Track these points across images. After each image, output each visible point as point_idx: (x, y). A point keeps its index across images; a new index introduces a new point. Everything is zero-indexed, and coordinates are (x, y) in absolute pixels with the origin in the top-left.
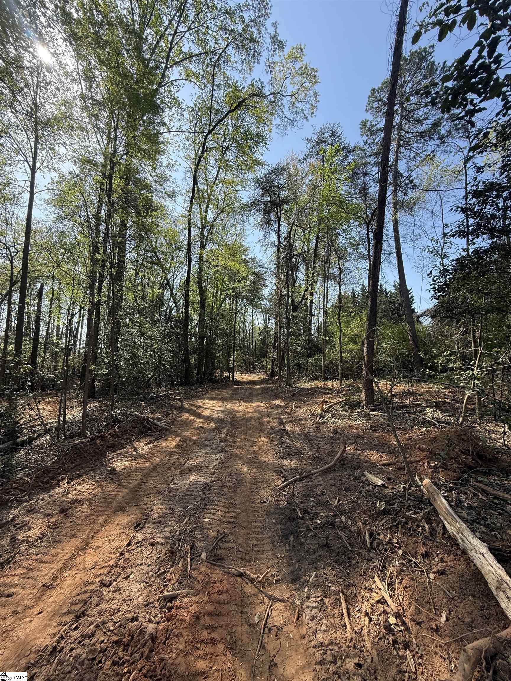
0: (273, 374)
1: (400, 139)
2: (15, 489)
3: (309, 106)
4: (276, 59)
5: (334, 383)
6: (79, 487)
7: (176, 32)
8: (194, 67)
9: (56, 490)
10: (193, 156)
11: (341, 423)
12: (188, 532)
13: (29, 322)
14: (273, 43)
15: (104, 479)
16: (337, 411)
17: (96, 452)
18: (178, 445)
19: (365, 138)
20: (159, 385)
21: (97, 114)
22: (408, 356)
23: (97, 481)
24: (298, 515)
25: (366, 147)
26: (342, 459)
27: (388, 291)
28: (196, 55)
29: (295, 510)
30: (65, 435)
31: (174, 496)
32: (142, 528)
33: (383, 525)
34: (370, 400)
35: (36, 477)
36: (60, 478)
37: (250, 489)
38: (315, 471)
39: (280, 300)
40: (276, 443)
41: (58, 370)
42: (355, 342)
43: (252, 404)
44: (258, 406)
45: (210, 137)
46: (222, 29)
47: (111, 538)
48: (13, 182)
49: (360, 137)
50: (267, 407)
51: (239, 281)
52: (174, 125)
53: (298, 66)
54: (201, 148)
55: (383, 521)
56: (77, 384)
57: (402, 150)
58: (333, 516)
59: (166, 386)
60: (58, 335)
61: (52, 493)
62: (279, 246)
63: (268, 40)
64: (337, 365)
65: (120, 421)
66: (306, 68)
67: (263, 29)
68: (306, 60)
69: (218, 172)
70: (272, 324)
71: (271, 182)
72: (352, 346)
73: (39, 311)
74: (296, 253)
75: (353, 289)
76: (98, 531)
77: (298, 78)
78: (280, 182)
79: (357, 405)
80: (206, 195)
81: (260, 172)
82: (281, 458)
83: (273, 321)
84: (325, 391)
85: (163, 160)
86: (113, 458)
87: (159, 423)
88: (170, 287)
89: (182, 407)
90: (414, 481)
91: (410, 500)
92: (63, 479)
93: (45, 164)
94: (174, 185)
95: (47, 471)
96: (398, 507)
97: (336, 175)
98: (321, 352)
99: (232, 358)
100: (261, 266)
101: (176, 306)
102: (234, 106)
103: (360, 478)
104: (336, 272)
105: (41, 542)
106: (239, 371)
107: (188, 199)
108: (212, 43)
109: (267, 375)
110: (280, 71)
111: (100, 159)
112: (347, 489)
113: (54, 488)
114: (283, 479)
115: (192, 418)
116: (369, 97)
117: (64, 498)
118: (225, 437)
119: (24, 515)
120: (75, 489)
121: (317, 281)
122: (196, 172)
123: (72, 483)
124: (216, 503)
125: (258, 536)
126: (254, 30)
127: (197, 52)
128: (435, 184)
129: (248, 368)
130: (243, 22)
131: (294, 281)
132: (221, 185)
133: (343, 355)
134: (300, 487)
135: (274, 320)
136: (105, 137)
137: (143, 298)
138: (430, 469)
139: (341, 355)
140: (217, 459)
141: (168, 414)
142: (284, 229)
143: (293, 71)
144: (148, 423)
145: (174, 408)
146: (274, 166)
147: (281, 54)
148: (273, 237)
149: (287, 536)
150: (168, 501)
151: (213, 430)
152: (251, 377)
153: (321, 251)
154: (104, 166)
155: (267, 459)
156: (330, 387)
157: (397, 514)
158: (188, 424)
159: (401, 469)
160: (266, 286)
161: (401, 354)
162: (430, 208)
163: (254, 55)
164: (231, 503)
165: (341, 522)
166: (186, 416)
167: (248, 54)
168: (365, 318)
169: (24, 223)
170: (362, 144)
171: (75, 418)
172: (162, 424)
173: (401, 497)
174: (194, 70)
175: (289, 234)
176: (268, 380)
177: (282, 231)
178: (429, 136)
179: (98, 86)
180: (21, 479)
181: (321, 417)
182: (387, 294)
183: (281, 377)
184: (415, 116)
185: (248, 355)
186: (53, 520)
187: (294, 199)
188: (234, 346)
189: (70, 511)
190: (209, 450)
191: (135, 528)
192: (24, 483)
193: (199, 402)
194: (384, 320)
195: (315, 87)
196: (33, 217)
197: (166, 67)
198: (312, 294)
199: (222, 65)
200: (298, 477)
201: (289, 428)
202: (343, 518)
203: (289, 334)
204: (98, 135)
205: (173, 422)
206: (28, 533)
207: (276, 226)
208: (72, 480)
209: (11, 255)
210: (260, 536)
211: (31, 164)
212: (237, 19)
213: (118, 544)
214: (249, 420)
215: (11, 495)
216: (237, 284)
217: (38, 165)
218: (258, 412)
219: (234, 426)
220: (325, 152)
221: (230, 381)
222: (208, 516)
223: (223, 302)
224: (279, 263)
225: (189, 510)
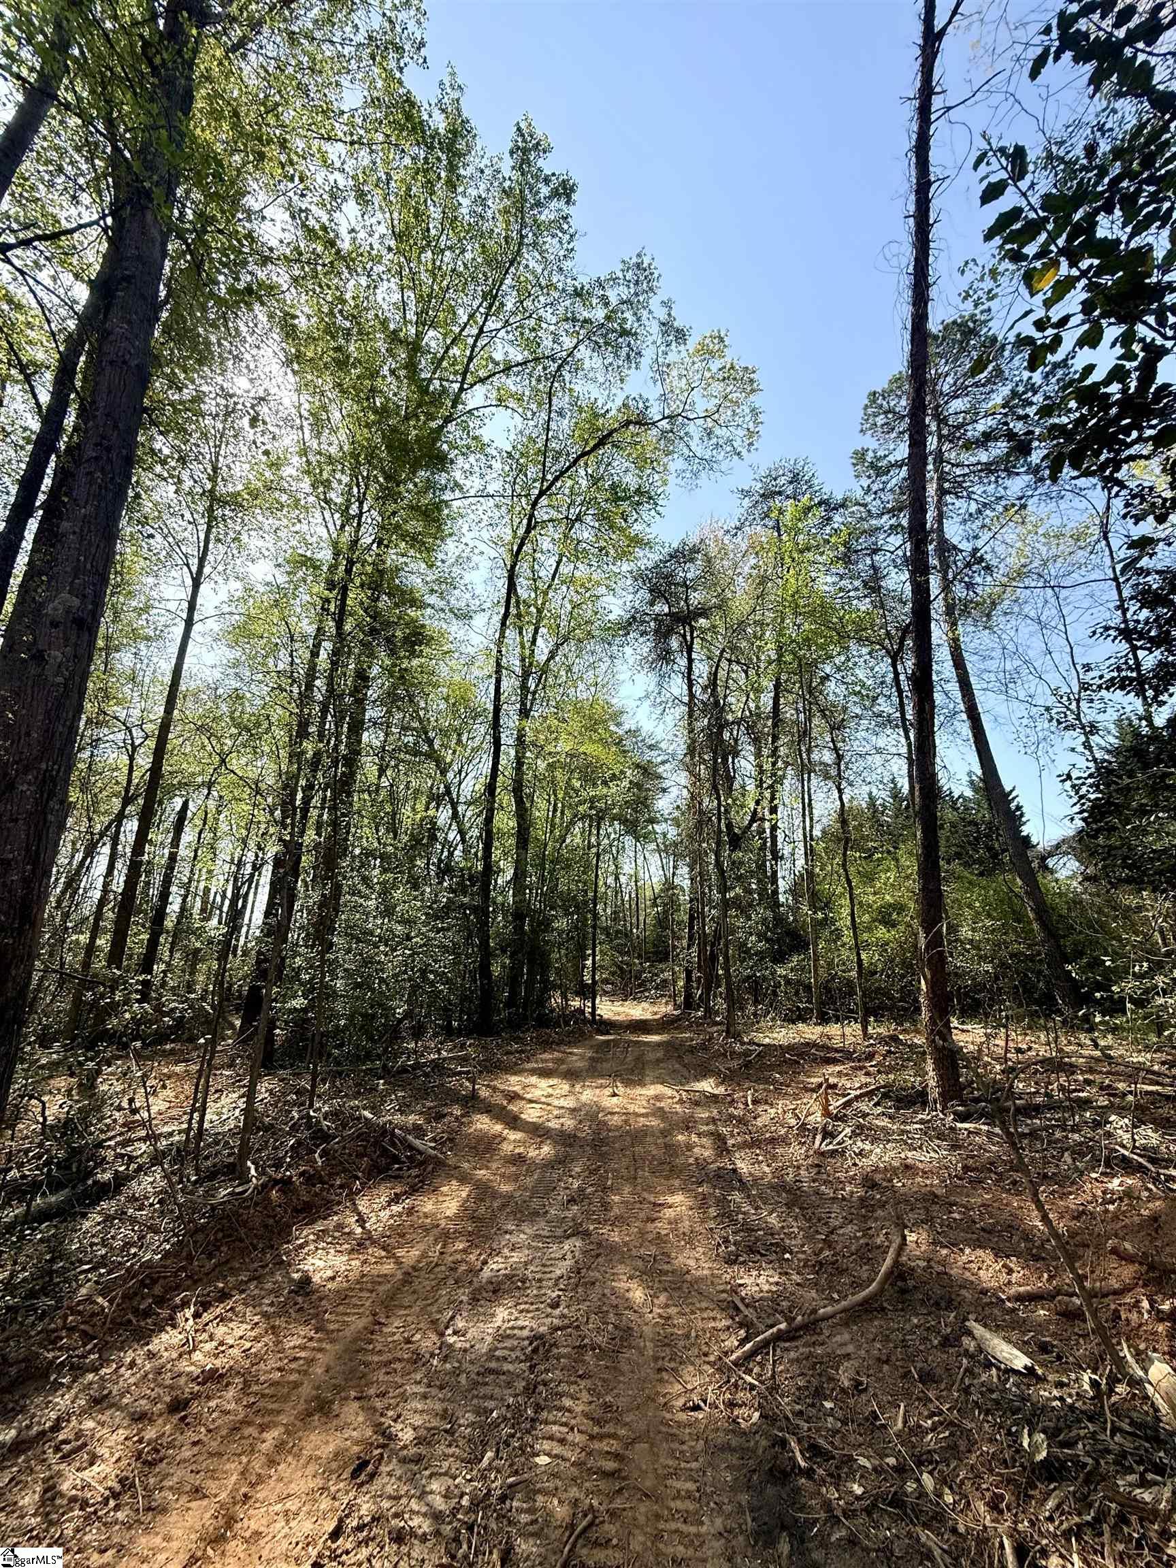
0: (689, 1004)
1: (941, 479)
2: (71, 1330)
3: (741, 432)
4: (672, 357)
5: (848, 1030)
6: (221, 1331)
7: (481, 331)
8: (511, 383)
9: (164, 1336)
10: (508, 537)
11: (880, 1155)
12: (493, 1500)
13: (147, 884)
14: (665, 333)
15: (283, 1310)
16: (865, 1115)
17: (266, 1226)
18: (464, 1207)
19: (865, 482)
20: (418, 1033)
21: (328, 480)
22: (1031, 958)
23: (265, 1315)
24: (795, 1464)
25: (869, 499)
26: (899, 1273)
27: (956, 795)
28: (518, 365)
29: (784, 1443)
30: (197, 1170)
31: (456, 1372)
32: (372, 1476)
33: (1050, 1519)
34: (952, 1089)
35: (124, 1297)
36: (178, 1300)
37: (656, 1359)
38: (829, 1309)
39: (699, 825)
40: (713, 1212)
41: (194, 991)
42: (890, 924)
43: (644, 1091)
44: (658, 1098)
45: (544, 501)
46: (567, 319)
47: (292, 1505)
48: (156, 604)
49: (855, 480)
50: (681, 1101)
51: (605, 783)
52: (473, 484)
53: (715, 365)
54: (525, 522)
55: (1050, 1504)
56: (232, 1026)
57: (949, 499)
58: (893, 1468)
59: (435, 1035)
60: (203, 910)
61: (156, 1344)
62: (691, 704)
63: (655, 328)
64: (849, 983)
65: (325, 1137)
66: (732, 368)
67: (644, 314)
68: (730, 356)
69: (558, 563)
70: (683, 878)
71: (669, 577)
72: (882, 932)
73: (173, 858)
74: (730, 717)
75: (870, 794)
76: (260, 1479)
77: (717, 388)
78: (689, 576)
79: (916, 1099)
80: (533, 609)
81: (646, 559)
82: (731, 1261)
83: (684, 870)
84: (825, 1055)
85: (450, 548)
86: (306, 1243)
87: (417, 1143)
88: (451, 800)
89: (474, 1095)
90: (1120, 1362)
91: (1121, 1430)
92: (185, 1304)
93: (220, 568)
94: (468, 596)
95: (150, 1276)
96: (1088, 1454)
97: (809, 555)
98: (806, 946)
99: (589, 962)
100: (651, 747)
101: (463, 840)
102: (592, 443)
103: (958, 1339)
104: (828, 757)
105: (117, 1508)
106: (605, 993)
107: (497, 619)
108: (547, 342)
109: (676, 1007)
110: (680, 376)
111: (325, 555)
112: (927, 1378)
113: (162, 1330)
114: (742, 1333)
115: (498, 1128)
116: (866, 407)
117: (184, 1366)
118: (581, 1190)
119: (83, 1412)
120: (211, 1338)
121: (784, 777)
122: (513, 567)
123: (206, 1317)
124: (567, 1402)
125: (684, 1528)
126: (628, 315)
127: (520, 358)
128: (1035, 564)
129: (629, 987)
130: (607, 304)
131: (730, 780)
132: (564, 588)
133: (863, 956)
134: (791, 1361)
135: (686, 869)
136: (337, 516)
137: (393, 829)
138: (1161, 1320)
139: (858, 955)
140: (563, 1258)
141: (440, 1117)
142: (702, 670)
143: (707, 375)
144: (394, 1145)
145: (454, 1097)
146: (675, 545)
147: (682, 348)
148: (678, 686)
149: (770, 1532)
150: (441, 1388)
151: (549, 1165)
152: (637, 1011)
153: (788, 713)
154: (333, 568)
155: (692, 1263)
156: (837, 1043)
157: (1087, 1481)
158: (486, 1147)
159: (1071, 1315)
160: (664, 790)
161: (1012, 956)
162: (1032, 614)
163: (628, 356)
164: (607, 1407)
165: (921, 1493)
166: (483, 1124)
167: (617, 356)
168: (911, 865)
169: (168, 679)
170: (859, 493)
171: (223, 1123)
172: (425, 1145)
173: (1091, 1419)
174: (513, 389)
175: (713, 677)
176: (678, 1019)
177: (696, 672)
178: (1006, 470)
179: (334, 431)
180: (89, 1299)
181: (828, 1134)
182: (955, 803)
183: (709, 1012)
184: (969, 434)
185: (628, 953)
186: (150, 1433)
187: (719, 607)
188: (594, 935)
189: (195, 1407)
190: (542, 1227)
191: (355, 1475)
192: (93, 1315)
193: (514, 1082)
194: (956, 865)
195: (752, 398)
196: (185, 667)
197: (461, 389)
198: (774, 810)
199: (567, 377)
200: (783, 1326)
201: (743, 1167)
202: (928, 1481)
203: (726, 905)
204: (327, 514)
205: (451, 1140)
206: (86, 1474)
207: (683, 662)
208: (206, 1306)
209: (133, 744)
210: (693, 1529)
211: (194, 569)
212: (594, 301)
213: (307, 1526)
214: (639, 1136)
215: (61, 1349)
216: (601, 790)
217: (207, 570)
218: (660, 1113)
219: (602, 1156)
220: (781, 512)
221: (585, 1021)
222: (547, 1445)
223: (568, 830)
224: (694, 741)
225: (495, 1425)
